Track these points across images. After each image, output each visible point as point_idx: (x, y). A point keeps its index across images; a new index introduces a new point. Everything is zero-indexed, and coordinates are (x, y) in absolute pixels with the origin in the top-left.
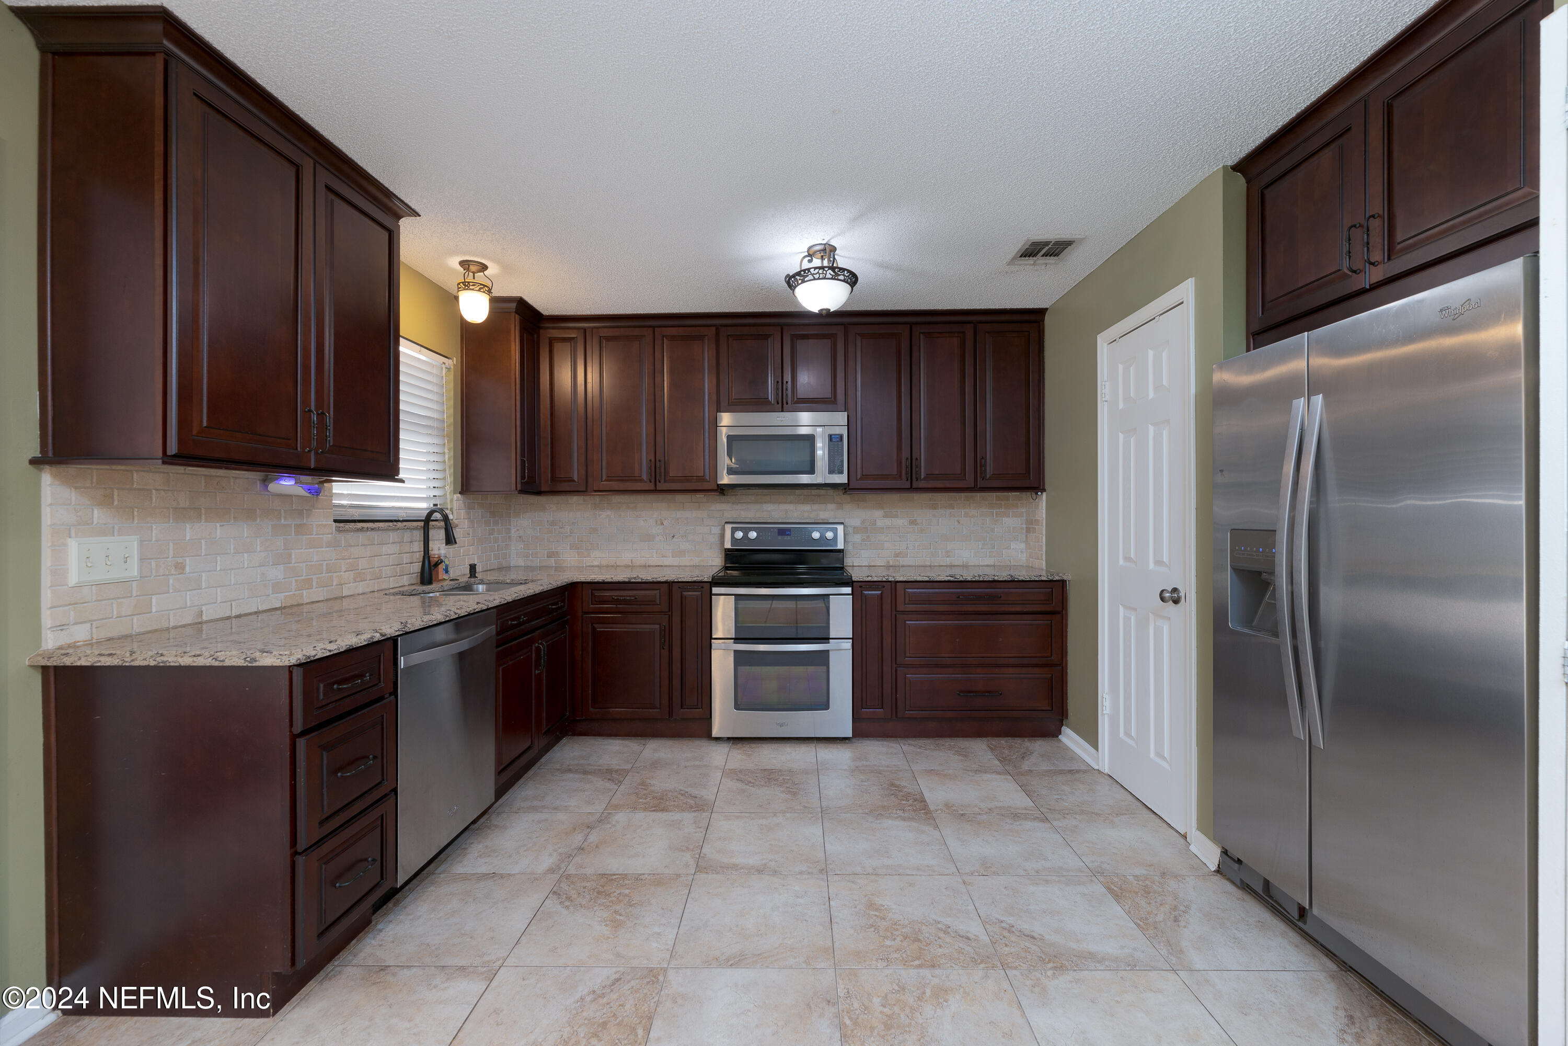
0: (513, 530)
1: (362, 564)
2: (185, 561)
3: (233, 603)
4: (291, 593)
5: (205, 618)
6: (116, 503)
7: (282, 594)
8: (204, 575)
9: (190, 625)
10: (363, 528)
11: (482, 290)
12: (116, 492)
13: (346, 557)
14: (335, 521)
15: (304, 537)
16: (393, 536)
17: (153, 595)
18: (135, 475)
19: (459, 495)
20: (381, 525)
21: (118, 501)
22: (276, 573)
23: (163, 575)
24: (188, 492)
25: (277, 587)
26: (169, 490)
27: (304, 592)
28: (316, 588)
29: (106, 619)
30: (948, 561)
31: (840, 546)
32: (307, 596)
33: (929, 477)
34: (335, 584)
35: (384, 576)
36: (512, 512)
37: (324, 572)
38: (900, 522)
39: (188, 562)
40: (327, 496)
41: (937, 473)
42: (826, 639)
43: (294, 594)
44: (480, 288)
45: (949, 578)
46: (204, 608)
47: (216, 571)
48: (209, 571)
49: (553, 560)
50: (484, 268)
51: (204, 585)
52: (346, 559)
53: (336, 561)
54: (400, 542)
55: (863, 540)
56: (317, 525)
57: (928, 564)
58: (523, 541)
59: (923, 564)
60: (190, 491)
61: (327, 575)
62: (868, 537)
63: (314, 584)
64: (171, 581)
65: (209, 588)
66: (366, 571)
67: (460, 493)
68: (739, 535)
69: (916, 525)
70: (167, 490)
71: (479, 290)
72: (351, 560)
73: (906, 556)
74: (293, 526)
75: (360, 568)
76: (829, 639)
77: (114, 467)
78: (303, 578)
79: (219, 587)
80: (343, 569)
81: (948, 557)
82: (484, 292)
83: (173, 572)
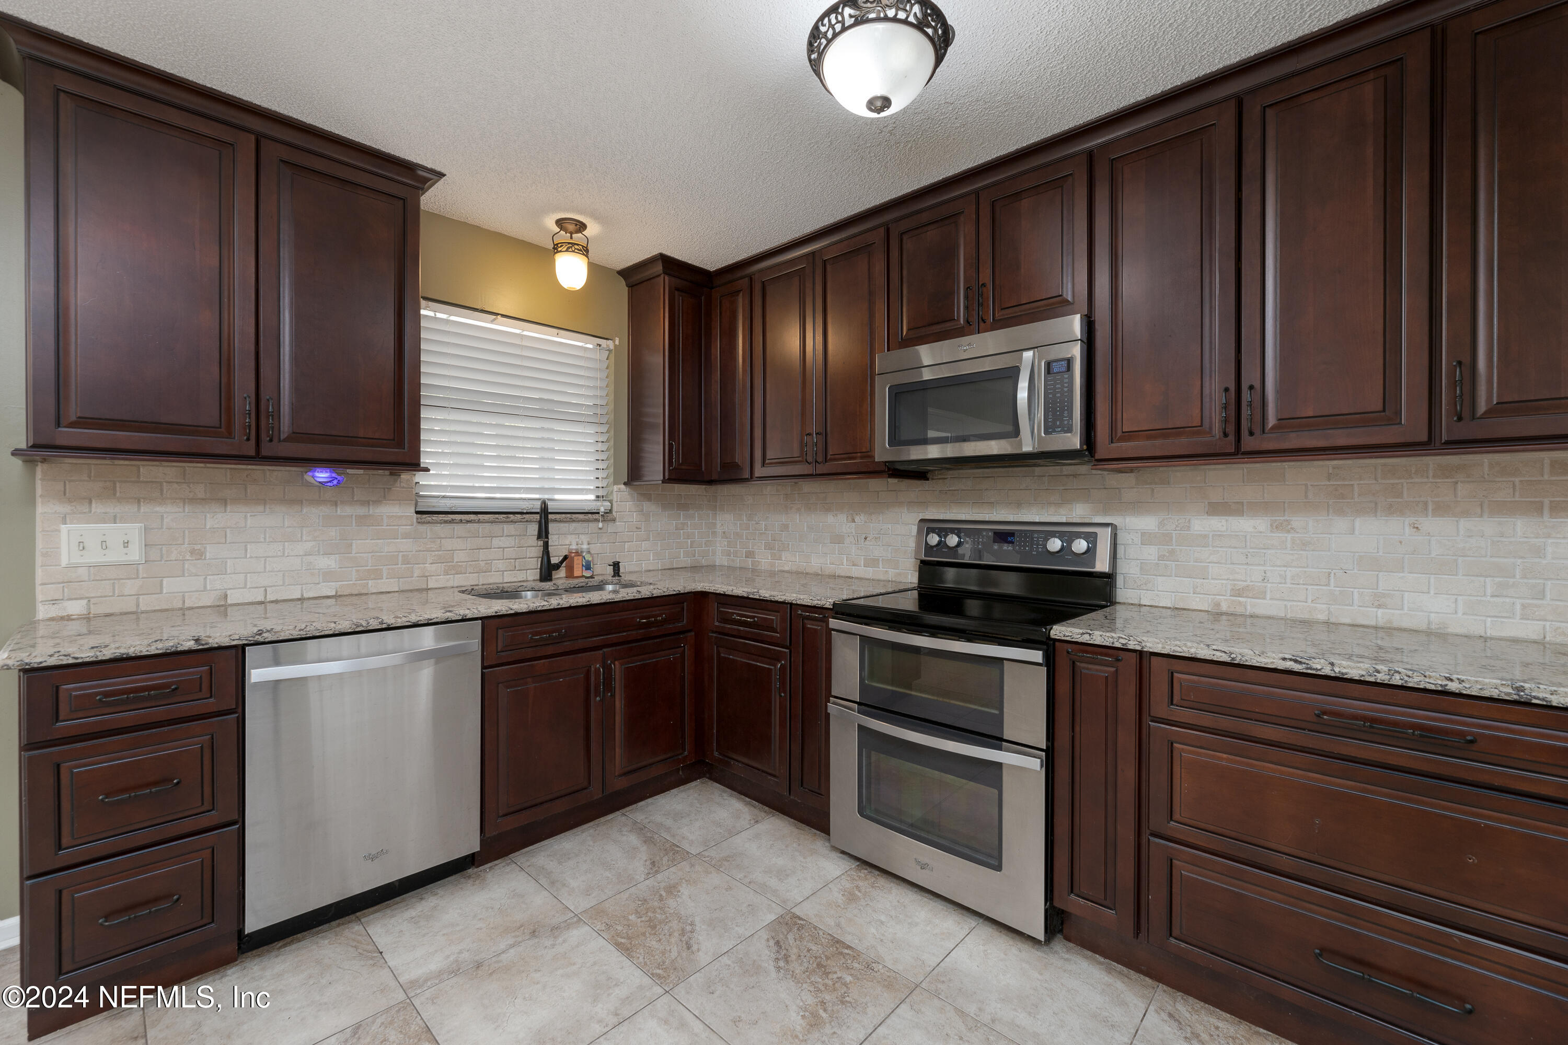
0: (718, 525)
1: (460, 556)
2: (205, 548)
3: (268, 589)
4: (351, 582)
5: (229, 602)
6: (118, 494)
7: (337, 583)
8: (228, 560)
9: (210, 607)
10: (452, 520)
11: (570, 250)
12: (118, 485)
13: (433, 549)
14: (417, 513)
15: (371, 527)
16: (509, 528)
17: (164, 577)
18: (141, 469)
19: (623, 487)
20: (486, 517)
21: (120, 493)
22: (328, 562)
23: (176, 560)
24: (208, 485)
25: (328, 575)
26: (184, 483)
27: (370, 582)
28: (387, 579)
29: (105, 597)
30: (1380, 616)
31: (1102, 565)
32: (373, 586)
33: (1285, 424)
34: (415, 575)
35: (493, 570)
36: (718, 504)
37: (400, 563)
38: (1246, 525)
39: (208, 549)
40: (403, 487)
41: (1310, 413)
42: (996, 740)
43: (354, 584)
44: (568, 248)
45: (1290, 665)
46: (229, 592)
47: (246, 558)
48: (235, 558)
49: (750, 560)
50: (582, 227)
51: (229, 571)
52: (434, 551)
53: (417, 553)
54: (520, 535)
55: (1161, 558)
56: (388, 516)
57: (1322, 617)
58: (727, 538)
59: (1305, 616)
60: (210, 483)
61: (404, 566)
62: (1172, 552)
63: (385, 575)
64: (186, 566)
65: (235, 573)
66: (463, 564)
67: (625, 484)
68: (934, 539)
69: (1288, 532)
70: (180, 483)
71: (567, 251)
72: (440, 553)
73: (1262, 595)
74: (354, 517)
75: (455, 560)
76: (1002, 740)
77: (116, 462)
78: (368, 568)
79: (249, 573)
80: (429, 561)
81: (1379, 607)
82: (573, 251)
83: (188, 557)
